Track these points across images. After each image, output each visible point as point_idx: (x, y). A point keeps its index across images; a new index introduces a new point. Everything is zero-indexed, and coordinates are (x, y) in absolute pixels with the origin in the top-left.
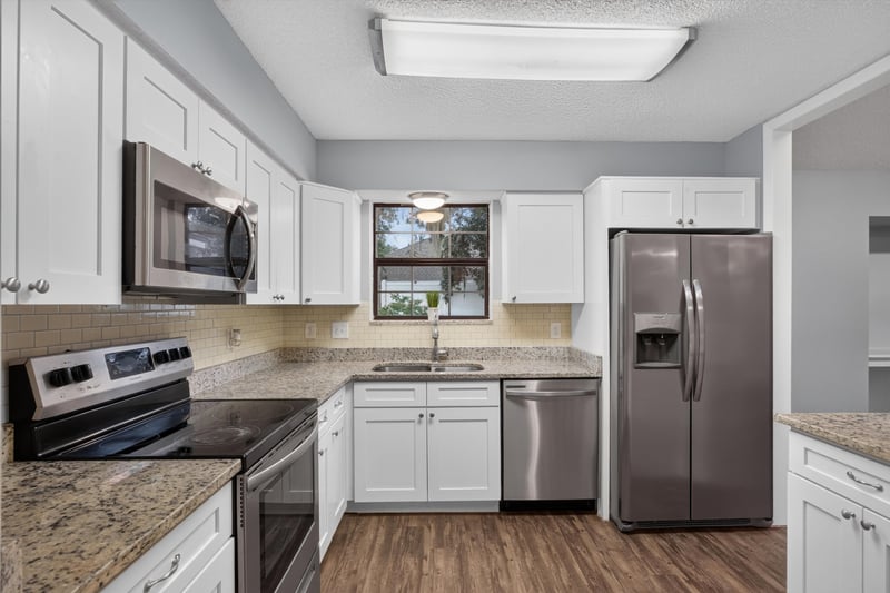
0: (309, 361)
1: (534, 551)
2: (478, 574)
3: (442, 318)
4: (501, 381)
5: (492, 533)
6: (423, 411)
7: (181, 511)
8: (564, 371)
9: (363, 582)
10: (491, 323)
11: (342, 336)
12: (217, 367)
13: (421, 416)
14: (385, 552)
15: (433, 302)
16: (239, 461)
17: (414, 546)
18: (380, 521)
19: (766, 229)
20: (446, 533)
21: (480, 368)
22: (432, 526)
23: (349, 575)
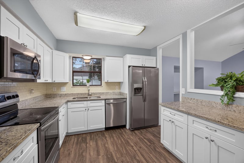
0: (54, 97)
1: (113, 138)
2: (101, 145)
3: (90, 85)
4: (105, 100)
5: (103, 135)
6: (86, 108)
7: (24, 138)
8: (119, 97)
9: (72, 152)
10: (102, 87)
11: (63, 90)
12: (26, 100)
13: (86, 109)
14: (77, 144)
15: (88, 81)
16: (39, 123)
17: (85, 141)
18: (75, 136)
19: (158, 67)
20: (92, 136)
21: (100, 97)
22: (89, 136)
23: (68, 150)
